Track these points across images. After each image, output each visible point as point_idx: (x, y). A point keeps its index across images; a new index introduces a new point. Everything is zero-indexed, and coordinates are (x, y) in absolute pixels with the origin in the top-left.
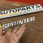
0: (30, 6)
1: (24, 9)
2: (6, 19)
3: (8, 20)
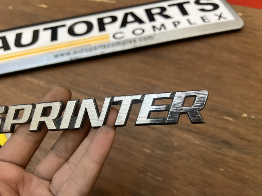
0: (164, 4)
1: (130, 18)
2: (28, 78)
3: (42, 83)
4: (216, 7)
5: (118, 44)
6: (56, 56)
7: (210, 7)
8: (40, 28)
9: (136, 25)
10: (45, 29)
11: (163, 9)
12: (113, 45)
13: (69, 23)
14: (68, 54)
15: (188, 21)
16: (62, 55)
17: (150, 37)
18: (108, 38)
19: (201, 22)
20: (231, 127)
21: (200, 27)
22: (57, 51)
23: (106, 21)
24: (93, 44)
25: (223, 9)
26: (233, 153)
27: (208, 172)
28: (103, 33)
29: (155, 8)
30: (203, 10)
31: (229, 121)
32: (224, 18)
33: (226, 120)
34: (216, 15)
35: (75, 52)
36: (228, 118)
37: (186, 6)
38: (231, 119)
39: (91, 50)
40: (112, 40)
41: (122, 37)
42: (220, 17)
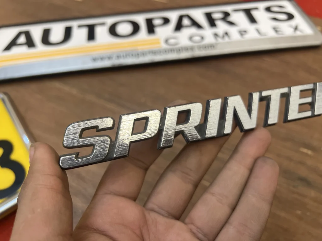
0: (227, 9)
4: (290, 17)
5: (172, 51)
6: (95, 60)
7: (284, 17)
8: (74, 24)
9: (193, 30)
10: (80, 26)
11: (227, 14)
12: (166, 51)
13: (110, 21)
14: (110, 58)
15: (258, 31)
16: (102, 59)
17: (212, 46)
18: (159, 43)
19: (272, 34)
20: (309, 162)
21: (272, 40)
22: (96, 54)
23: (157, 22)
24: (140, 48)
25: (299, 20)
26: (313, 193)
27: (283, 214)
28: (152, 37)
29: (217, 12)
30: (275, 19)
31: (307, 154)
32: (301, 31)
33: (303, 153)
34: (291, 26)
35: (118, 57)
36: (305, 151)
37: (255, 13)
38: (310, 152)
39: (138, 55)
40: (164, 46)
41: (176, 44)
42: (296, 29)
